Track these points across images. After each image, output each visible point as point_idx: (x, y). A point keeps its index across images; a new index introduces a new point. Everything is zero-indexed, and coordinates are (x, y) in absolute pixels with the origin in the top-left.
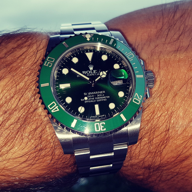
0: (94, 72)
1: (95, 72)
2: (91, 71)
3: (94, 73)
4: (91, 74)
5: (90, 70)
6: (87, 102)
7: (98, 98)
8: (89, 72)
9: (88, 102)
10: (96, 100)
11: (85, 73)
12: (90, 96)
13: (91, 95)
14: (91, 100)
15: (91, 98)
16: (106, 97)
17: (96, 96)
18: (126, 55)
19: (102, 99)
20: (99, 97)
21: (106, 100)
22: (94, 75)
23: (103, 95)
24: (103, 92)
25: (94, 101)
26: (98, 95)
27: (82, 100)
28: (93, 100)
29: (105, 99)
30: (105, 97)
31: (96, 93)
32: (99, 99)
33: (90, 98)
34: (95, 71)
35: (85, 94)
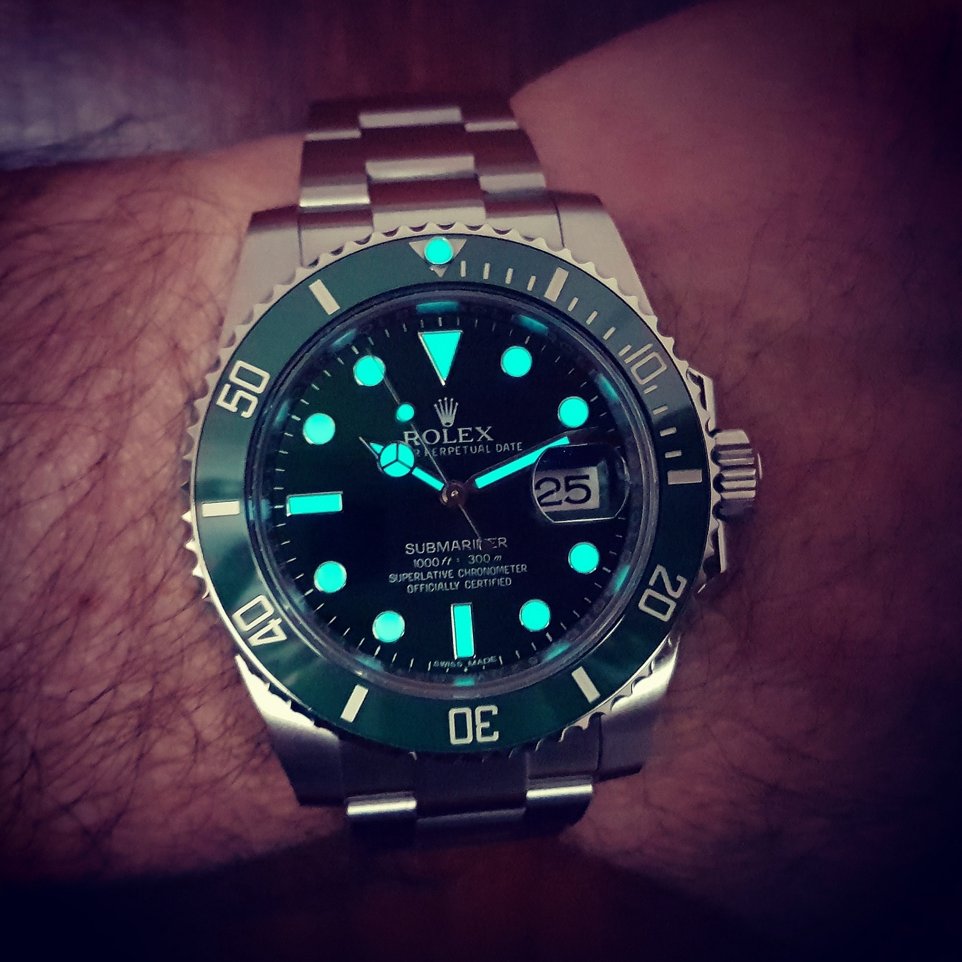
0: (461, 435)
1: (464, 438)
2: (445, 431)
3: (458, 444)
4: (447, 446)
5: (440, 428)
6: (418, 590)
7: (473, 571)
8: (438, 434)
9: (424, 590)
10: (462, 581)
11: (414, 439)
12: (432, 563)
13: (440, 555)
14: (436, 581)
15: (440, 568)
16: (510, 569)
17: (460, 559)
18: (628, 361)
19: (491, 577)
20: (476, 566)
21: (509, 581)
22: (461, 450)
23: (498, 557)
24: (497, 544)
25: (454, 586)
26: (474, 559)
27: (393, 578)
28: (448, 580)
29: (505, 576)
30: (504, 569)
31: (466, 544)
32: (476, 578)
33: (432, 569)
34: (464, 432)
35: (410, 548)
